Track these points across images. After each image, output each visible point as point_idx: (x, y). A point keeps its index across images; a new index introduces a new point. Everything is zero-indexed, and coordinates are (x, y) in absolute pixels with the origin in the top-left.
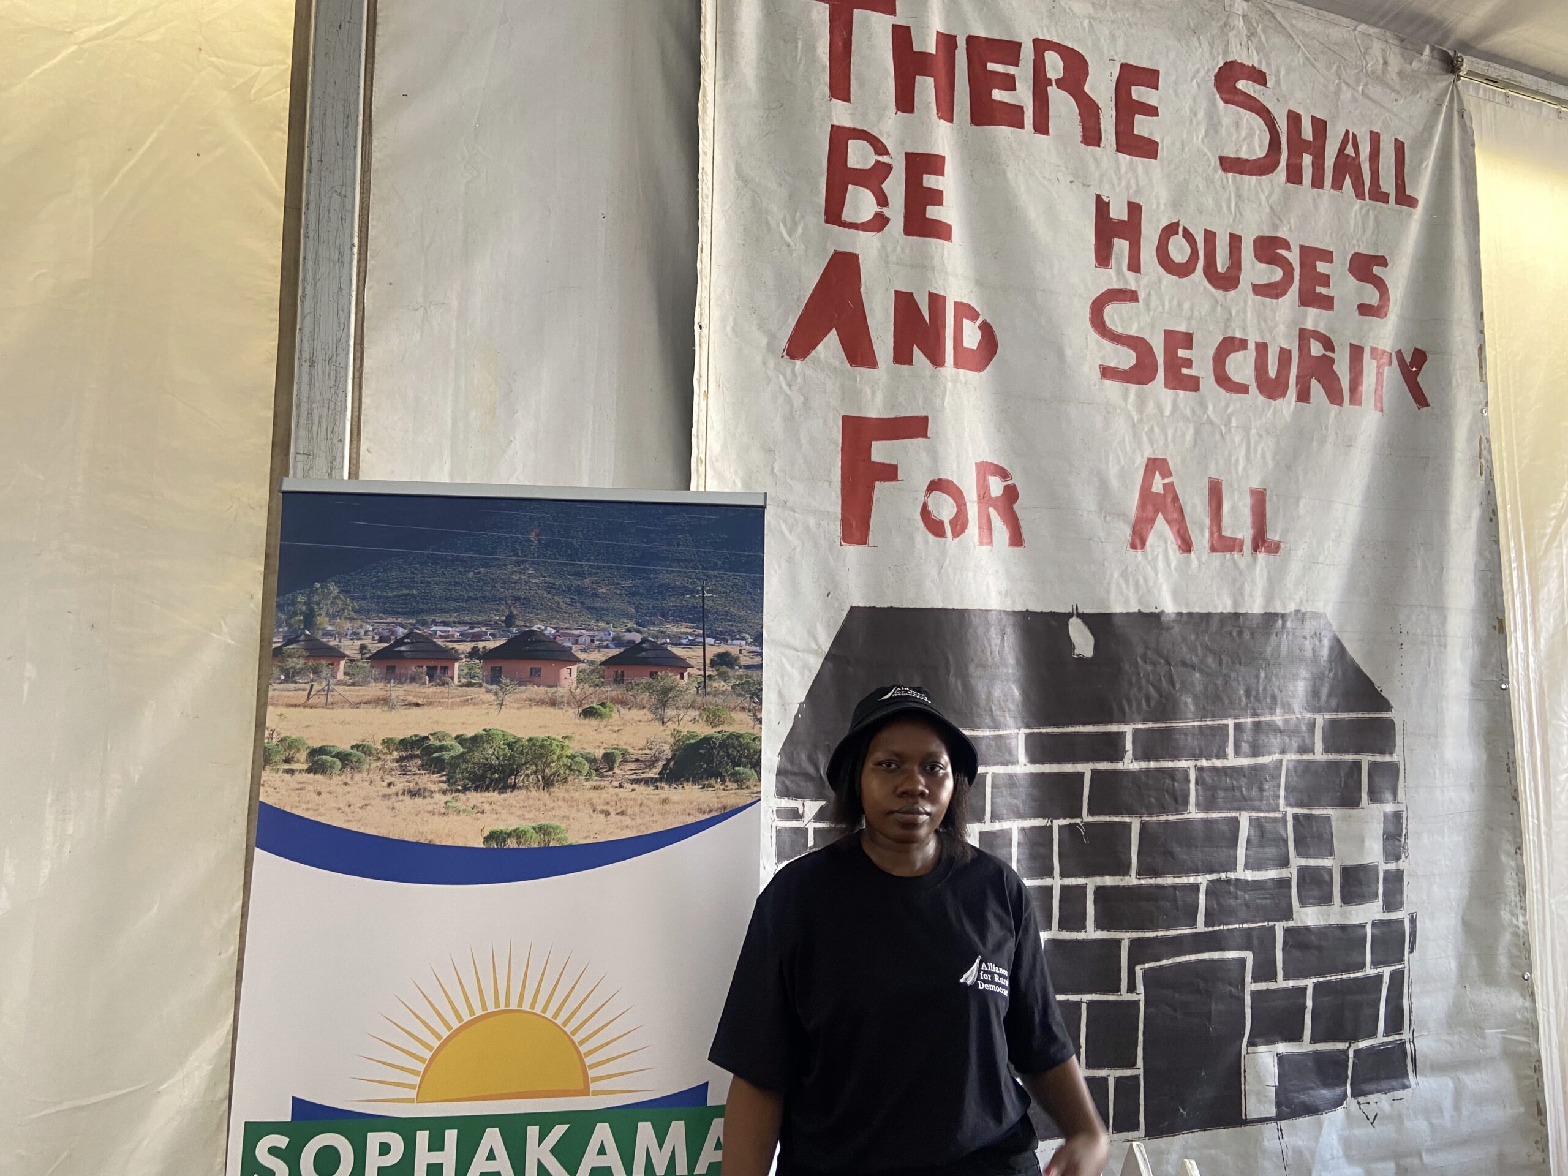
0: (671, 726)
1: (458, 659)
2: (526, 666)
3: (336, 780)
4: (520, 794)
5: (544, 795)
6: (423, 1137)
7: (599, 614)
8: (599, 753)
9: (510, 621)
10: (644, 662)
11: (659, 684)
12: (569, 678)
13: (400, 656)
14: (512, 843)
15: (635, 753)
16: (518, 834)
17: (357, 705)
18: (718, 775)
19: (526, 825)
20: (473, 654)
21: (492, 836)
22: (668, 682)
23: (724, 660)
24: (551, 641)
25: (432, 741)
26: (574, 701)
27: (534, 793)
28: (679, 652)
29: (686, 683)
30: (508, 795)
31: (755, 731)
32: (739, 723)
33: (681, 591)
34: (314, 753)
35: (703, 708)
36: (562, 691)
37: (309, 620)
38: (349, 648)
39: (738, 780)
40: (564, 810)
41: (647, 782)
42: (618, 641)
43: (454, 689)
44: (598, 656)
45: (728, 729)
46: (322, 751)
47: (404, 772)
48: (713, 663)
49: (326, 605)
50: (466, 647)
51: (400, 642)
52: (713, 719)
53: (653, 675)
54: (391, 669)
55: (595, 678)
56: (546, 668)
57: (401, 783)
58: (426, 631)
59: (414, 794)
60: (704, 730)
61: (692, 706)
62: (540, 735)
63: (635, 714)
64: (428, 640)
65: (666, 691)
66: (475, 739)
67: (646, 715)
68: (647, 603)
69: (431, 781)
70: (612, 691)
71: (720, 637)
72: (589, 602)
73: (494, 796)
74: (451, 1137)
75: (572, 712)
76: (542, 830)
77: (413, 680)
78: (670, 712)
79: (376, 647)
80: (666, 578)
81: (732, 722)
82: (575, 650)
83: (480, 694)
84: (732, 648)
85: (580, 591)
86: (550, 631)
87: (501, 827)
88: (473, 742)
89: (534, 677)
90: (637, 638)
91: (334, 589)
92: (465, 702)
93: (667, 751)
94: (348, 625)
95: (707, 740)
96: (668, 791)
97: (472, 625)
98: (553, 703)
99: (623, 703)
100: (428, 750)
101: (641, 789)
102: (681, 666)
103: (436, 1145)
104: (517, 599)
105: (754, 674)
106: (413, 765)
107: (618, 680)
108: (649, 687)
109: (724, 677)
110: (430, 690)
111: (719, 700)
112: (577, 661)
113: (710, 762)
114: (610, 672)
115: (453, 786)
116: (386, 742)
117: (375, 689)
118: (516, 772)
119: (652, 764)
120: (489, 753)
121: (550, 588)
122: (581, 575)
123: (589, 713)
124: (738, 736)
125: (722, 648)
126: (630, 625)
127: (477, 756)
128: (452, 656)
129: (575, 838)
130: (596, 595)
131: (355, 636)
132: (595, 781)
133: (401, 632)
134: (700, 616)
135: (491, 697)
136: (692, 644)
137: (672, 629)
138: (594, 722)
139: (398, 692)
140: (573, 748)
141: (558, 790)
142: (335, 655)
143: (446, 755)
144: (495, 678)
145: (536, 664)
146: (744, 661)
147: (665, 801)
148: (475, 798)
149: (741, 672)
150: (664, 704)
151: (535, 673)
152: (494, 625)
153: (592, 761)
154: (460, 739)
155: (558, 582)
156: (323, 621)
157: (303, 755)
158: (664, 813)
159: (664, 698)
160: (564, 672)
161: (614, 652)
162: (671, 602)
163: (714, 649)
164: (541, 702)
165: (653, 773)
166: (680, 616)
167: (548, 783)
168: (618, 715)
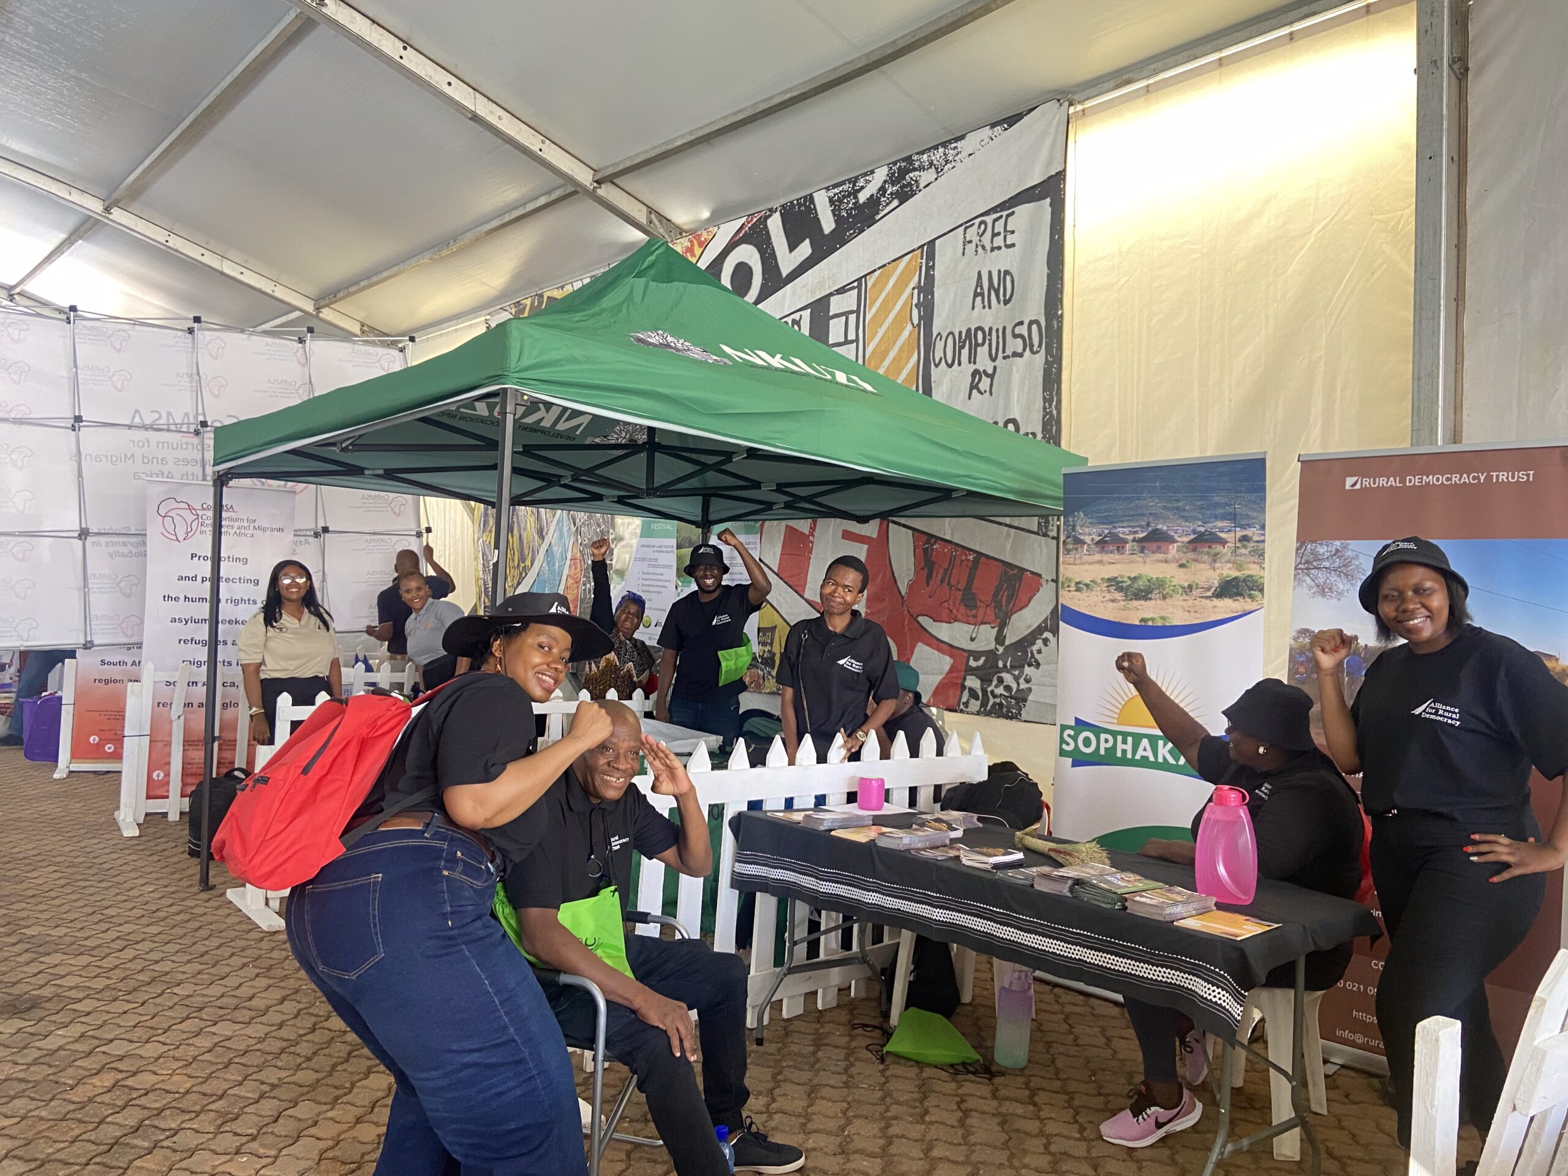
0: (1218, 571)
1: (1127, 542)
2: (1154, 545)
3: (1085, 595)
4: (1153, 602)
5: (1163, 603)
6: (1120, 738)
7: (1186, 519)
8: (1186, 585)
9: (1148, 525)
10: (1206, 541)
11: (1212, 551)
12: (1173, 549)
13: (1106, 542)
14: (1150, 623)
15: (1202, 584)
16: (1153, 619)
17: (1091, 564)
18: (1241, 595)
19: (1155, 616)
20: (1134, 540)
21: (1142, 620)
22: (1217, 550)
23: (1245, 539)
24: (1165, 533)
25: (1119, 579)
26: (1175, 560)
27: (1159, 602)
28: (1223, 535)
29: (1226, 551)
30: (1148, 602)
31: (1261, 574)
32: (1253, 570)
33: (1226, 505)
34: (1077, 583)
35: (1234, 563)
36: (1170, 556)
37: (1074, 529)
38: (1088, 539)
39: (1251, 597)
40: (1171, 610)
41: (1207, 597)
42: (1194, 532)
43: (1126, 556)
44: (1186, 539)
45: (1247, 573)
46: (1079, 583)
47: (1109, 592)
48: (1240, 540)
49: (1079, 523)
50: (1130, 537)
51: (1106, 536)
52: (1240, 568)
53: (1210, 547)
54: (1103, 548)
55: (1185, 550)
56: (1163, 545)
57: (1108, 596)
58: (1116, 531)
59: (1113, 601)
60: (1234, 573)
61: (1228, 562)
62: (1161, 576)
63: (1202, 566)
64: (1116, 535)
65: (1216, 555)
66: (1135, 578)
67: (1206, 566)
68: (1208, 512)
69: (1118, 596)
70: (1191, 555)
71: (1243, 527)
72: (1182, 514)
73: (1142, 602)
74: (1130, 739)
75: (1174, 565)
76: (1162, 618)
77: (1111, 552)
78: (1218, 565)
79: (1097, 538)
80: (1217, 499)
81: (1249, 569)
82: (1176, 537)
83: (1138, 558)
84: (1249, 532)
85: (1178, 508)
86: (1165, 528)
87: (1145, 616)
88: (1134, 579)
89: (1158, 550)
90: (1202, 529)
91: (1081, 514)
92: (1131, 562)
93: (1217, 584)
94: (1087, 530)
95: (1236, 578)
96: (1217, 602)
97: (1133, 527)
98: (1166, 562)
99: (1196, 561)
100: (1118, 583)
101: (1204, 600)
102: (1224, 542)
103: (1124, 742)
104: (1151, 514)
105: (1261, 545)
106: (1112, 589)
107: (1194, 550)
108: (1208, 553)
109: (1245, 547)
110: (1117, 557)
111: (1242, 558)
112: (1175, 541)
113: (1237, 588)
114: (1191, 546)
115: (1128, 598)
116: (1102, 579)
117: (1097, 557)
118: (1151, 592)
119: (1209, 589)
120: (1141, 584)
121: (1165, 508)
122: (1178, 501)
123: (1182, 566)
124: (1252, 576)
125: (1244, 533)
126: (1200, 523)
127: (1136, 586)
128: (1125, 542)
129: (1177, 621)
130: (1185, 510)
131: (1090, 534)
132: (1185, 597)
133: (1106, 531)
134: (1233, 517)
135: (1140, 559)
136: (1229, 531)
137: (1220, 524)
138: (1183, 570)
139: (1106, 557)
140: (1175, 582)
141: (1168, 600)
142: (1083, 543)
143: (1124, 585)
144: (1142, 551)
145: (1159, 544)
146: (1256, 538)
147: (1215, 607)
148: (1135, 603)
149: (1253, 544)
150: (1215, 561)
151: (1159, 547)
152: (1141, 527)
153: (1183, 588)
154: (1129, 578)
155: (1169, 505)
156: (1078, 528)
157: (1073, 584)
158: (1214, 613)
159: (1215, 557)
160: (1171, 547)
161: (1193, 537)
162: (1219, 511)
163: (1240, 533)
164: (1162, 561)
165: (1209, 594)
166: (1223, 518)
167: (1164, 598)
168: (1194, 566)
